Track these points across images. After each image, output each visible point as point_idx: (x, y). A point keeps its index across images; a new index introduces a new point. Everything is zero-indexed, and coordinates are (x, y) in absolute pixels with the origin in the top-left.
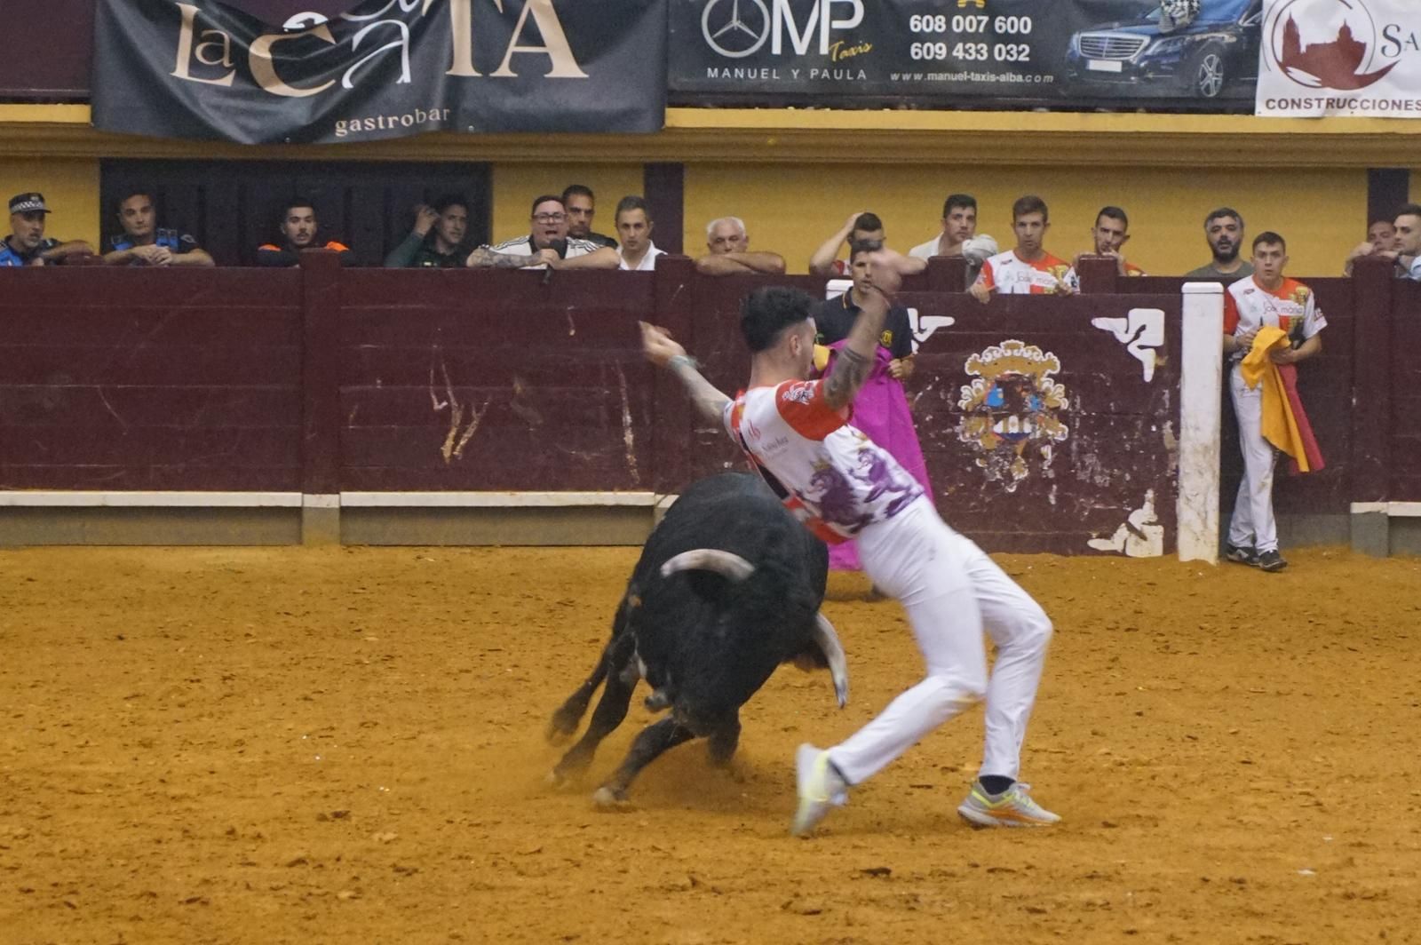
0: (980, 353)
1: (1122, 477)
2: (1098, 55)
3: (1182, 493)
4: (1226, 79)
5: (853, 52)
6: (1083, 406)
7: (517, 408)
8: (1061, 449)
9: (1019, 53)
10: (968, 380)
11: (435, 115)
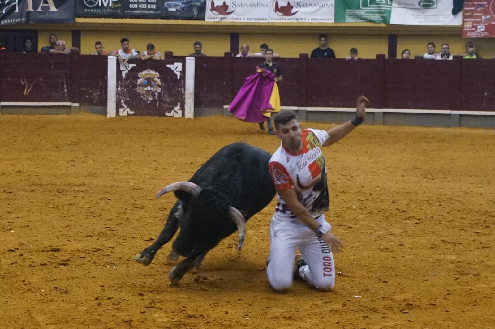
0: (142, 72)
1: (173, 100)
2: (170, 7)
3: (186, 103)
4: (199, 13)
5: (116, 6)
6: (165, 84)
7: (40, 84)
8: (159, 93)
9: (153, 6)
10: (139, 78)
11: (24, 19)
